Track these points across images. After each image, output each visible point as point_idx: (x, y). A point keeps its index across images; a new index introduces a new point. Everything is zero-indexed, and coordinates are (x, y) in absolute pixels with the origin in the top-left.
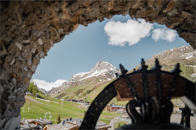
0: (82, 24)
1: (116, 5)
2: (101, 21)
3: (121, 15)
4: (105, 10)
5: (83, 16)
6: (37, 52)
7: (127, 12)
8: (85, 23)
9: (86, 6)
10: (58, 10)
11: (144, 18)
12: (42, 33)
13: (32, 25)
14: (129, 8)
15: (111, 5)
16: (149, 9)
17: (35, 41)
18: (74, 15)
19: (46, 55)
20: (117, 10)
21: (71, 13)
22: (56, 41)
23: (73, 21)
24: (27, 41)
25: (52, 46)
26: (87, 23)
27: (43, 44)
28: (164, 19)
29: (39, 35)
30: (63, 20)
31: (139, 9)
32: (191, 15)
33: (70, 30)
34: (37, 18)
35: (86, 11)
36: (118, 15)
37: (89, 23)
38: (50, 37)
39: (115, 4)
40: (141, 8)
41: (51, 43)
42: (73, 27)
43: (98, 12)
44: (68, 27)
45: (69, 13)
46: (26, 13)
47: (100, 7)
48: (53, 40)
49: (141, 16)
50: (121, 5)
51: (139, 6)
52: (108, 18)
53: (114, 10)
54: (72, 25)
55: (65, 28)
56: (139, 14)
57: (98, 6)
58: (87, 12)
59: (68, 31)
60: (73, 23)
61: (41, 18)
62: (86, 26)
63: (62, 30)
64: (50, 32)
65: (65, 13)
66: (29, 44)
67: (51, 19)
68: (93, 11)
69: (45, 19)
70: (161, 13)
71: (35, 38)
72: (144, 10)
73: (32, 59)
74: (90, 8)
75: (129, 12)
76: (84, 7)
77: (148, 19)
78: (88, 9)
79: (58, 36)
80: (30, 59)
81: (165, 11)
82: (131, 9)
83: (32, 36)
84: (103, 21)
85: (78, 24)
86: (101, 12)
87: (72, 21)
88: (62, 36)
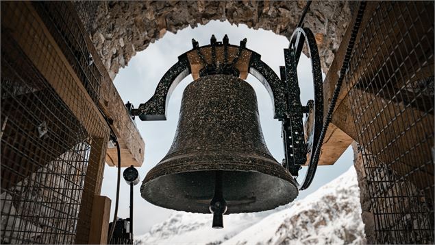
0: (171, 30)
1: (207, 6)
2: (193, 28)
3: (218, 21)
4: (196, 11)
5: (171, 18)
6: (117, 55)
7: (224, 16)
8: (174, 29)
9: (172, 4)
10: (142, 6)
11: (245, 22)
12: (125, 31)
13: (116, 18)
14: (224, 10)
15: (202, 5)
16: (246, 9)
17: (117, 38)
18: (160, 15)
19: (126, 63)
20: (211, 13)
21: (156, 13)
22: (139, 48)
23: (159, 23)
24: (110, 36)
25: (135, 55)
26: (177, 29)
27: (125, 47)
28: (266, 21)
29: (121, 33)
30: (147, 21)
31: (235, 10)
32: (288, 11)
33: (156, 36)
34: (121, 11)
35: (173, 11)
36: (215, 20)
37: (178, 28)
38: (132, 40)
39: (207, 4)
40: (236, 8)
41: (134, 48)
42: (159, 32)
43: (187, 14)
44: (152, 31)
45: (154, 12)
46: (112, 4)
47: (189, 7)
48: (135, 46)
49: (240, 20)
50: (213, 6)
51: (233, 5)
52: (202, 24)
53: (206, 12)
54: (158, 28)
55: (150, 32)
56: (237, 17)
57: (186, 5)
58: (174, 13)
59: (153, 37)
60: (158, 26)
61: (125, 12)
62: (175, 33)
63: (146, 33)
64: (132, 33)
65: (149, 11)
66: (111, 39)
67: (134, 16)
68: (181, 11)
69: (129, 14)
70: (260, 14)
71: (117, 36)
72: (240, 11)
73: (112, 62)
74: (178, 8)
75: (226, 15)
76: (170, 6)
77: (250, 23)
78: (175, 9)
79: (141, 41)
80: (110, 59)
81: (264, 11)
82: (228, 11)
83: (114, 31)
84: (195, 28)
85: (164, 29)
86: (191, 15)
87: (157, 24)
88: (146, 42)
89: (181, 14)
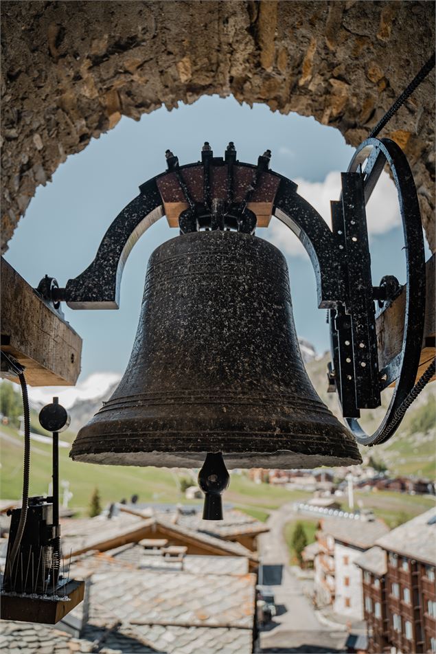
0: (129, 114)
1: (197, 71)
2: (170, 109)
3: (216, 96)
4: (175, 80)
5: (129, 94)
6: (29, 165)
7: (227, 88)
8: (134, 111)
9: (130, 69)
10: (72, 74)
11: (266, 101)
12: (43, 122)
13: (23, 99)
14: (228, 79)
15: (186, 69)
16: (268, 77)
17: (27, 136)
18: (108, 89)
19: (49, 178)
20: (203, 83)
21: (100, 85)
22: (72, 149)
23: (107, 103)
24: (13, 133)
25: (64, 162)
26: (140, 113)
27: (44, 149)
28: (305, 100)
29: (35, 125)
30: (84, 100)
31: (246, 79)
32: (346, 86)
33: (102, 125)
34: (32, 85)
35: (132, 81)
36: (210, 94)
37: (143, 112)
38: (57, 136)
39: (195, 68)
40: (250, 75)
41: (61, 150)
42: (107, 119)
43: (159, 87)
44: (95, 117)
45: (96, 84)
46: (14, 73)
47: (162, 72)
48: (64, 145)
49: (256, 96)
50: (208, 71)
51: (244, 70)
52: (186, 102)
53: (195, 82)
54: (106, 113)
55: (90, 119)
56: (252, 91)
57: (156, 70)
58: (134, 84)
59: (96, 129)
60: (105, 108)
61: (40, 87)
62: (138, 119)
63: (84, 122)
64: (57, 124)
65: (86, 82)
66: (16, 139)
67: (59, 92)
68: (147, 81)
69: (48, 90)
70: (295, 88)
71: (27, 131)
72: (257, 81)
73: (21, 178)
74: (140, 76)
75: (231, 87)
76: (126, 72)
77: (275, 103)
78: (136, 77)
79: (76, 136)
80: (17, 174)
81: (301, 83)
82: (234, 80)
83: (22, 123)
84: (174, 109)
85: (117, 114)
86: (167, 87)
87: (103, 104)
88: (84, 138)
89: (148, 85)
